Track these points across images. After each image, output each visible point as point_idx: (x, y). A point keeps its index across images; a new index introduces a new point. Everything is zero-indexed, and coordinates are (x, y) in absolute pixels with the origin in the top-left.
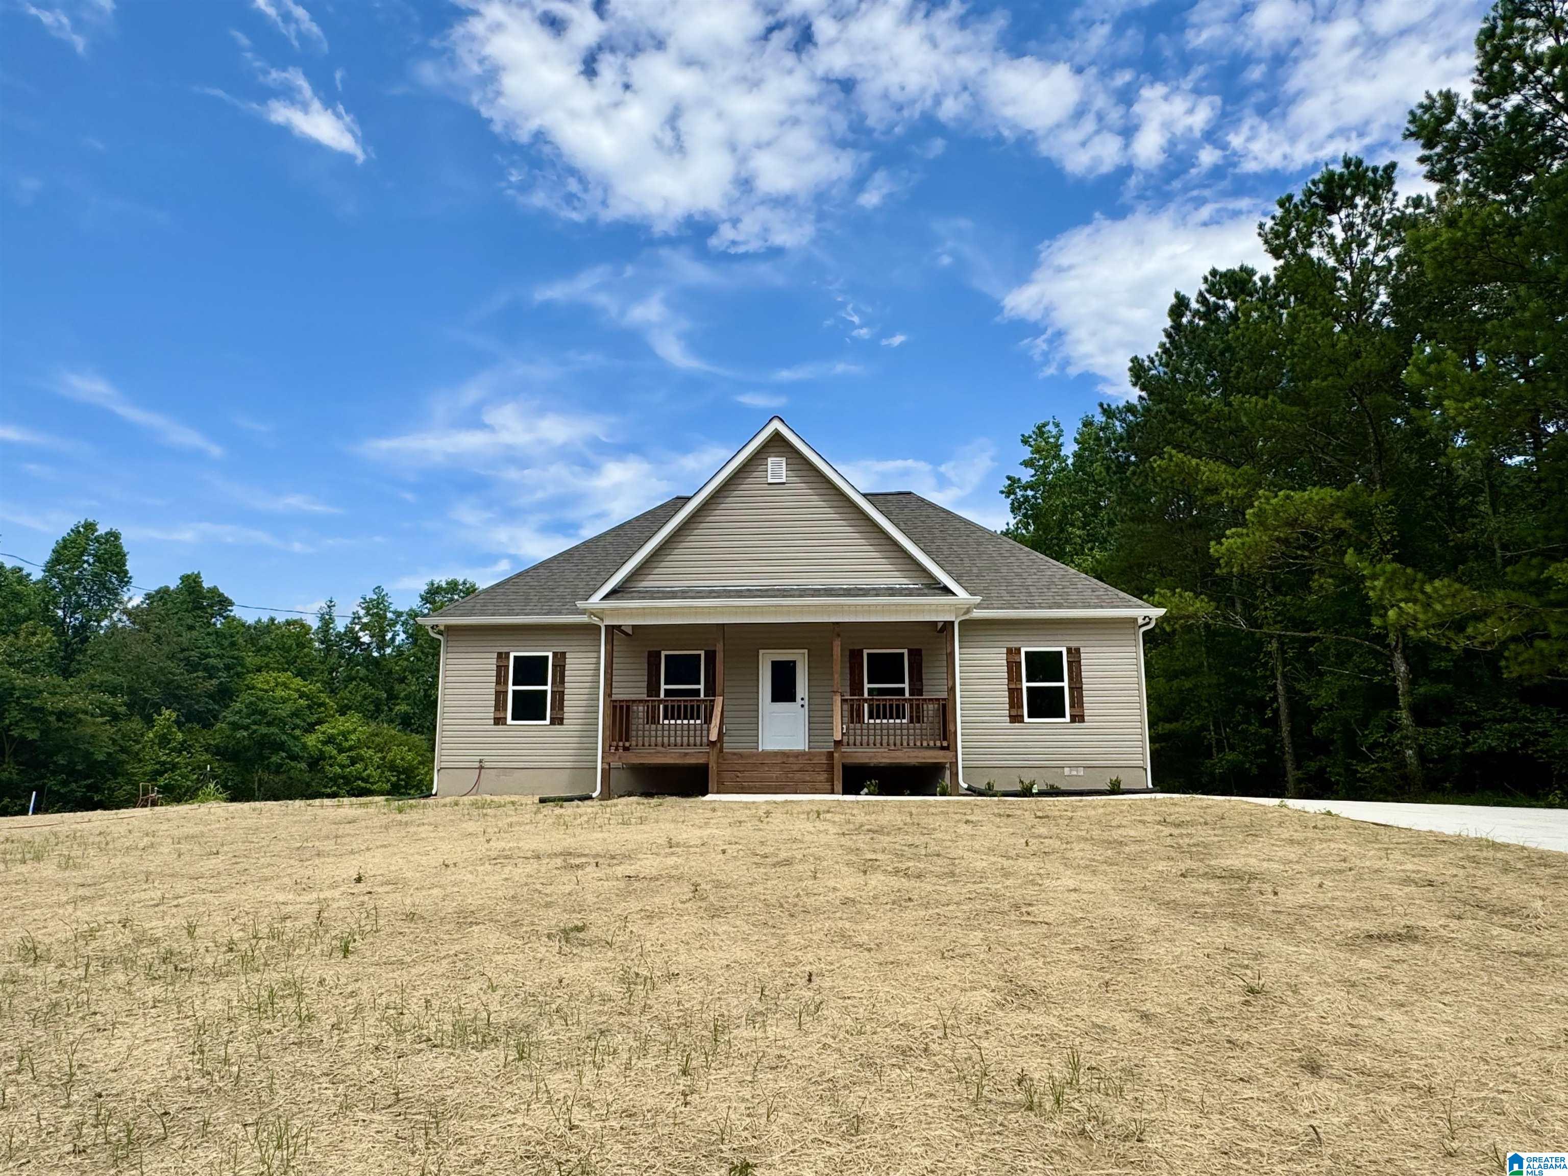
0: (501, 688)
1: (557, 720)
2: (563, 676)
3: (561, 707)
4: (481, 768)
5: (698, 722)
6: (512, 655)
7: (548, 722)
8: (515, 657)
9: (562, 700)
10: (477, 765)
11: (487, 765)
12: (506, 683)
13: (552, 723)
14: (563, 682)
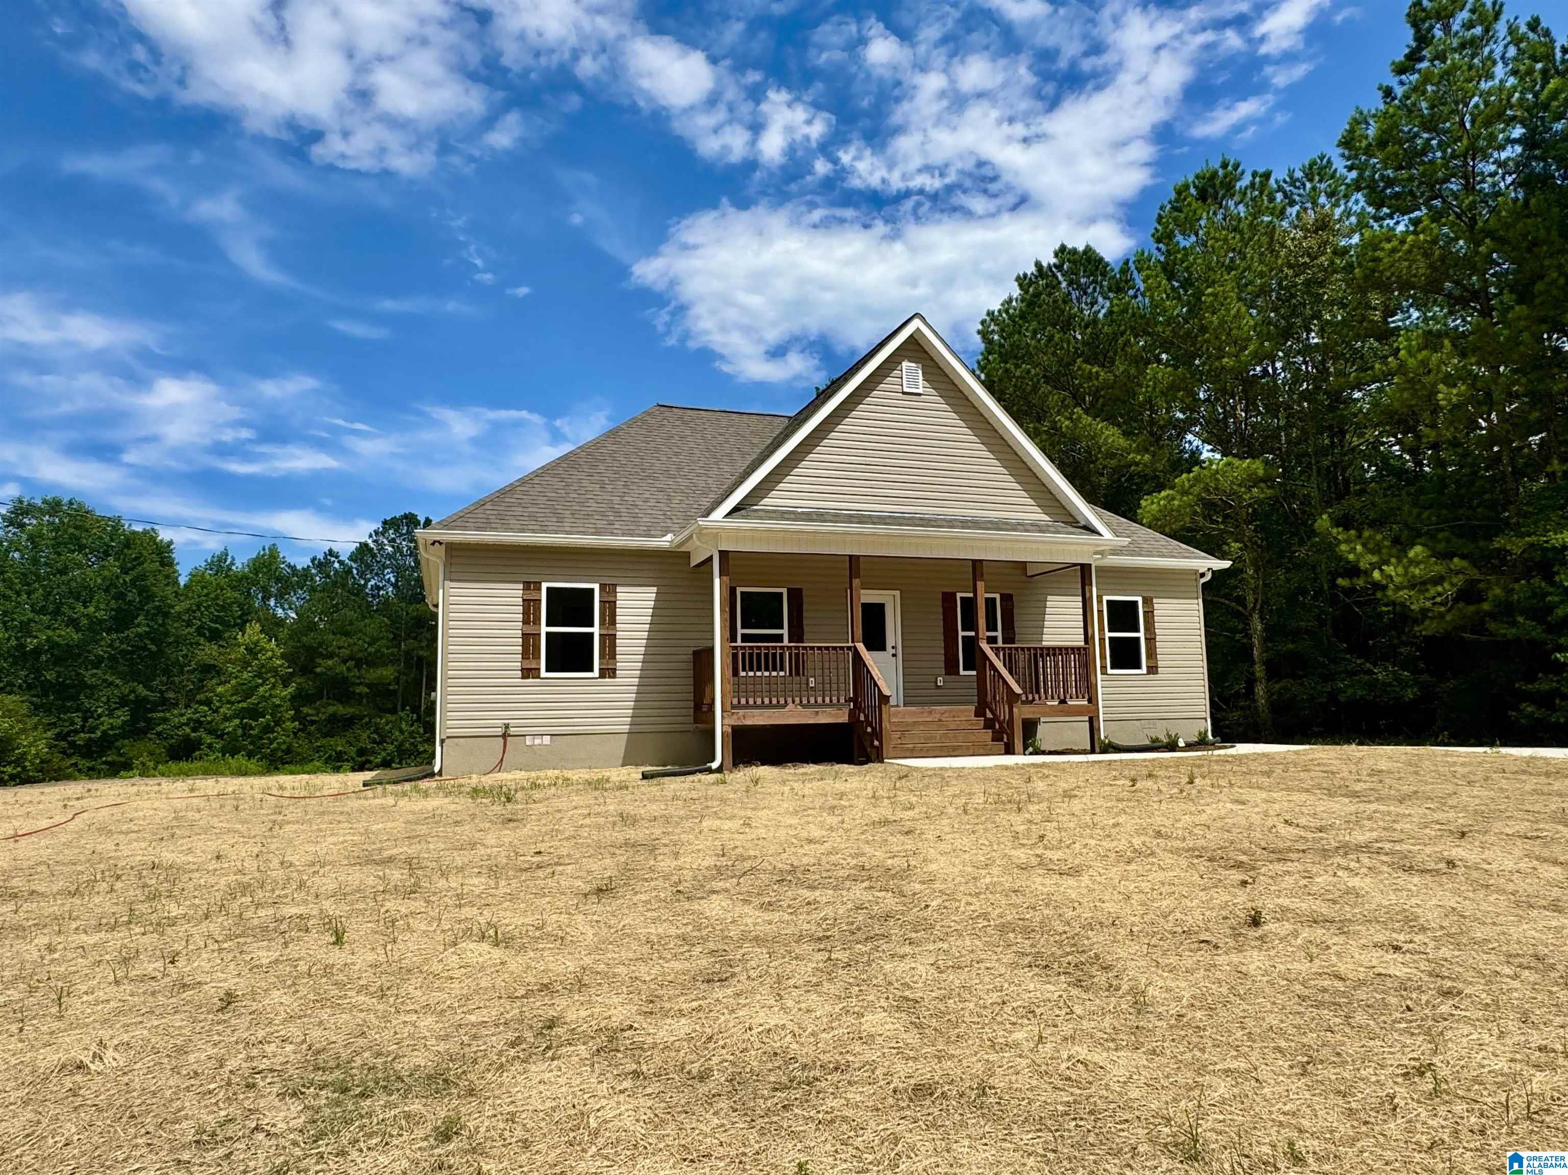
0: (530, 629)
1: (608, 672)
2: (613, 615)
3: (613, 655)
4: (505, 736)
5: (782, 674)
6: (544, 586)
7: (596, 673)
8: (548, 589)
9: (613, 646)
10: (500, 731)
11: (512, 731)
12: (537, 621)
13: (602, 675)
14: (613, 622)
